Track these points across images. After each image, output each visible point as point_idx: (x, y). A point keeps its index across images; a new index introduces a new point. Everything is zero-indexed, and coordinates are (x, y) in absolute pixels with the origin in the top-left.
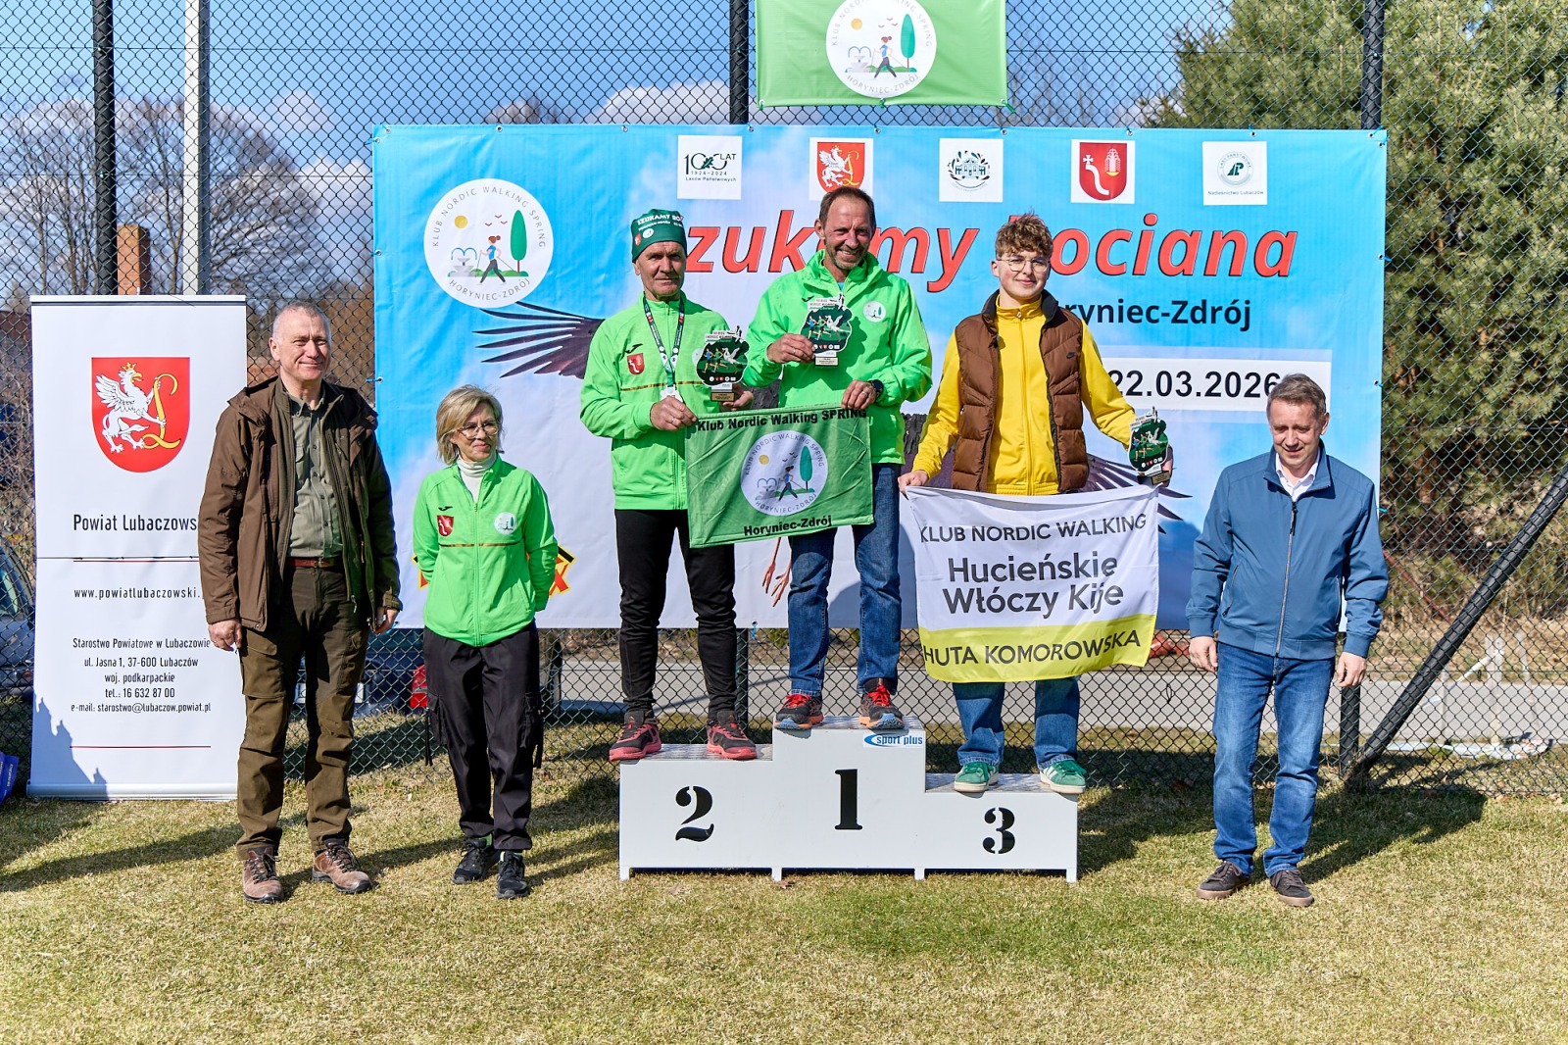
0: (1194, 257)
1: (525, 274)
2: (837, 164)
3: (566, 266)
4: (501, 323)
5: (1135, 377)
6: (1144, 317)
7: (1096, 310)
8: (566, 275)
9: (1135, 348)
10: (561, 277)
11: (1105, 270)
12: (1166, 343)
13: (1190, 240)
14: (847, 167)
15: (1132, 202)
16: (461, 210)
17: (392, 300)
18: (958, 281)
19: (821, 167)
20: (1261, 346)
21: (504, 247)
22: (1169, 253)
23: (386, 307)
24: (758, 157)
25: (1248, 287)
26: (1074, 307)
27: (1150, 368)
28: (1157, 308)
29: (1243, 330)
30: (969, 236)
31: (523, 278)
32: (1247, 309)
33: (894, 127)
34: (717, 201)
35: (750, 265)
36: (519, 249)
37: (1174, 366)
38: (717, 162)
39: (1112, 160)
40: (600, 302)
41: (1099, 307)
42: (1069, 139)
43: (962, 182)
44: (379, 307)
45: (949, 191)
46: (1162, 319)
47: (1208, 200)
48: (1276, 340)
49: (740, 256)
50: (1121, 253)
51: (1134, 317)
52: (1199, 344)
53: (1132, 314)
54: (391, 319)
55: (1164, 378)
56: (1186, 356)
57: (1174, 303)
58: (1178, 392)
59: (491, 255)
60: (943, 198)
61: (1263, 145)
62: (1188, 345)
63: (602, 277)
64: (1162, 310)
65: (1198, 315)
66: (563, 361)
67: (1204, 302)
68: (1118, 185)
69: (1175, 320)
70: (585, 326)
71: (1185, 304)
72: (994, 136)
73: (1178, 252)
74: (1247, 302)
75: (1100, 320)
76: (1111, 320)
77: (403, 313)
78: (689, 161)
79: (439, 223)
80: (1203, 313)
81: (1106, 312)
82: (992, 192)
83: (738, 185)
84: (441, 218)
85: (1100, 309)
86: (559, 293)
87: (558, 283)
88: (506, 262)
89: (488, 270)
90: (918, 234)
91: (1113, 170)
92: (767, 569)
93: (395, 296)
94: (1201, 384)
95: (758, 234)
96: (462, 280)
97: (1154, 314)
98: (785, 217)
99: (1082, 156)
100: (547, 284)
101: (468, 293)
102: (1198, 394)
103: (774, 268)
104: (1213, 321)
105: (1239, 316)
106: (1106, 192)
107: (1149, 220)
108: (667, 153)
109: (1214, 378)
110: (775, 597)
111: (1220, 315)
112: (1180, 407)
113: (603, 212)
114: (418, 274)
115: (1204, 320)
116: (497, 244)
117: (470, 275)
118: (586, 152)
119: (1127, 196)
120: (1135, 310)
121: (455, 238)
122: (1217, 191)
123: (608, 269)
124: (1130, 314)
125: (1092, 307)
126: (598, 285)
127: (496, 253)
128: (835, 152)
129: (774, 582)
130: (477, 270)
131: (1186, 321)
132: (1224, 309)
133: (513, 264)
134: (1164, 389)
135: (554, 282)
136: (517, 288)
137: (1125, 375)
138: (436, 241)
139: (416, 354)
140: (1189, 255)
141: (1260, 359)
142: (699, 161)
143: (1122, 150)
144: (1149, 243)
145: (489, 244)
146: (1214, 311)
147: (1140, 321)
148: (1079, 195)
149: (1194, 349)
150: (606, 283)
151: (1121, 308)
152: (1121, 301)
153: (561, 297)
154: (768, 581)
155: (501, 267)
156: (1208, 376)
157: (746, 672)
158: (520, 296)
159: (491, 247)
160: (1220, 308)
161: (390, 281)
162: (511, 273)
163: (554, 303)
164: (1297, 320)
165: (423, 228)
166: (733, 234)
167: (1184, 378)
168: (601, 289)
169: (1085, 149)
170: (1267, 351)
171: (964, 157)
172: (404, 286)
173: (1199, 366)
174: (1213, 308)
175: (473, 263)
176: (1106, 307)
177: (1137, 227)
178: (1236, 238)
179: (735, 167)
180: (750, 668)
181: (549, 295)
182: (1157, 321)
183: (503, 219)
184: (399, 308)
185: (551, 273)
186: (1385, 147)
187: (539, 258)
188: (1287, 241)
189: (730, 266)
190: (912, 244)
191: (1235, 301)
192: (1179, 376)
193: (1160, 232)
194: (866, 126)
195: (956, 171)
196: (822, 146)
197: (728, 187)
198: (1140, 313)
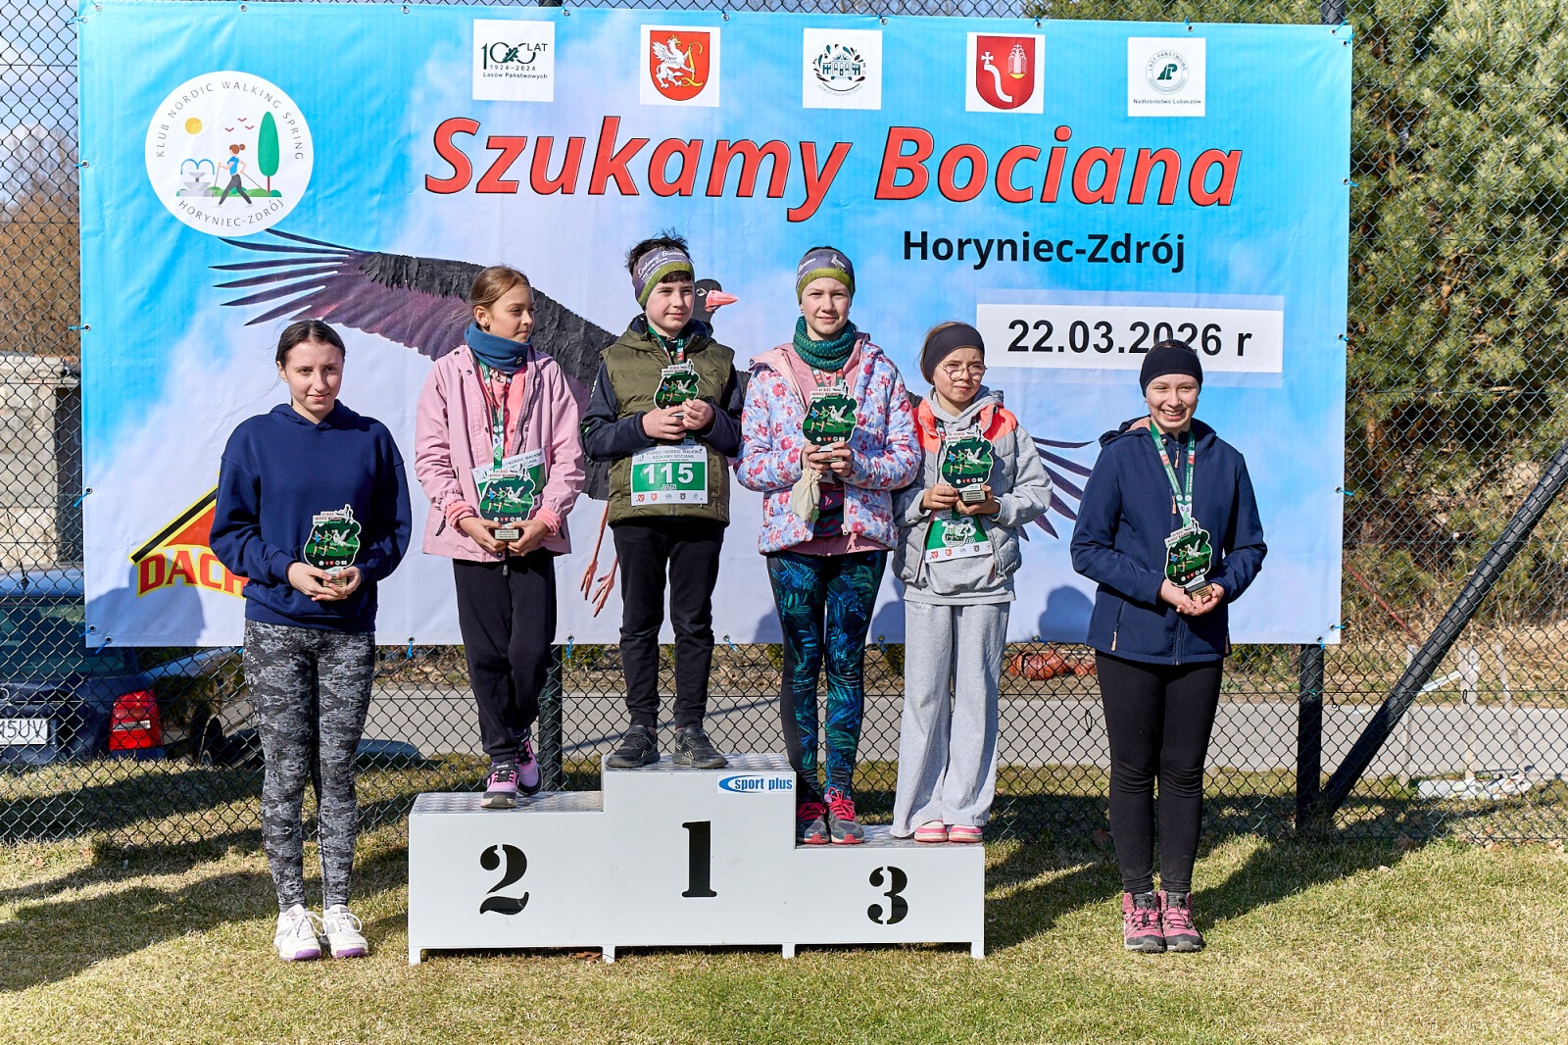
0: (1116, 181)
1: (277, 194)
2: (676, 58)
3: (331, 184)
4: (247, 256)
5: (1043, 329)
6: (1054, 254)
7: (995, 246)
8: (331, 196)
9: (1044, 293)
10: (325, 198)
11: (1008, 196)
12: (1081, 287)
13: (1112, 159)
14: (687, 63)
15: (1041, 112)
16: (192, 110)
17: (103, 224)
18: (825, 209)
19: (655, 62)
20: (1197, 291)
21: (250, 160)
22: (1086, 175)
23: (96, 233)
24: (575, 48)
25: (1182, 219)
26: (968, 241)
27: (1062, 317)
28: (1070, 243)
29: (1174, 270)
30: (839, 152)
31: (274, 200)
32: (1180, 246)
33: (747, 13)
34: (523, 103)
35: (565, 185)
36: (270, 162)
37: (1091, 314)
38: (524, 54)
39: (1017, 60)
40: (374, 231)
41: (1000, 241)
42: (964, 32)
43: (832, 83)
44: (86, 234)
45: (815, 96)
46: (1076, 257)
47: (1134, 111)
48: (1216, 283)
49: (553, 172)
50: (1027, 175)
51: (1042, 254)
52: (1121, 288)
53: (1040, 250)
54: (102, 250)
55: (1079, 329)
56: (1106, 302)
57: (1091, 237)
58: (1096, 347)
59: (233, 169)
60: (805, 105)
61: (1203, 41)
62: (1108, 289)
63: (377, 198)
64: (1077, 246)
65: (1121, 252)
66: (327, 304)
67: (1128, 236)
68: (1023, 90)
69: (1092, 259)
70: (355, 261)
71: (1104, 238)
72: (871, 26)
73: (1097, 172)
74: (1180, 237)
75: (1000, 257)
76: (1014, 258)
77: (118, 242)
78: (488, 52)
79: (166, 128)
80: (1126, 250)
81: (1007, 248)
82: (869, 97)
83: (550, 82)
84: (168, 121)
85: (1001, 245)
86: (320, 219)
87: (319, 206)
88: (252, 176)
89: (230, 187)
90: (775, 149)
91: (1017, 71)
92: (587, 569)
93: (107, 221)
94: (1124, 337)
95: (575, 146)
96: (194, 201)
97: (1067, 251)
98: (609, 125)
99: (980, 52)
100: (307, 206)
101: (203, 217)
102: (1121, 350)
103: (595, 189)
104: (1139, 260)
105: (1171, 254)
106: (1009, 99)
107: (1061, 134)
108: (459, 42)
109: (1140, 330)
110: (596, 605)
111: (1147, 252)
112: (1099, 366)
113: (378, 115)
114: (137, 192)
115: (1127, 259)
116: (240, 155)
117: (206, 194)
118: (354, 39)
119: (1035, 105)
120: (1044, 246)
121: (186, 146)
122: (1145, 100)
123: (385, 189)
124: (1037, 250)
125: (991, 242)
126: (371, 209)
127: (240, 167)
128: (672, 43)
129: (596, 586)
130: (215, 188)
131: (1105, 260)
132: (1152, 246)
133: (261, 181)
134: (1079, 344)
135: (315, 204)
136: (266, 212)
137: (1031, 326)
138: (160, 150)
139: (134, 294)
140: (1109, 178)
141: (1196, 306)
142: (500, 53)
143: (1029, 46)
144: (1061, 163)
145: (230, 155)
146: (1140, 247)
147: (1049, 259)
148: (975, 102)
149: (1114, 294)
150: (381, 206)
151: (1026, 243)
152: (1026, 234)
153: (324, 224)
154: (587, 584)
155: (246, 185)
156: (1133, 328)
157: (560, 701)
158: (271, 222)
159: (233, 159)
160: (1147, 244)
161: (100, 201)
162: (259, 193)
163: (314, 230)
164: (1242, 260)
165: (144, 133)
166: (543, 145)
167: (1103, 329)
168: (374, 215)
169: (984, 44)
170: (1205, 296)
171: (835, 53)
172: (118, 207)
173: (1122, 314)
174: (1139, 244)
175: (209, 179)
176: (1009, 241)
177: (1046, 144)
178: (1167, 158)
179: (546, 61)
180: (564, 694)
181: (308, 221)
182: (1070, 259)
183: (248, 123)
184: (113, 236)
185: (311, 192)
186: (1350, 47)
187: (295, 174)
188: (1229, 163)
189: (540, 186)
190: (767, 164)
191: (1165, 236)
192: (1097, 327)
193: (1075, 149)
194: (712, 11)
195: (824, 70)
196: (656, 37)
197: (536, 87)
198: (1050, 249)
